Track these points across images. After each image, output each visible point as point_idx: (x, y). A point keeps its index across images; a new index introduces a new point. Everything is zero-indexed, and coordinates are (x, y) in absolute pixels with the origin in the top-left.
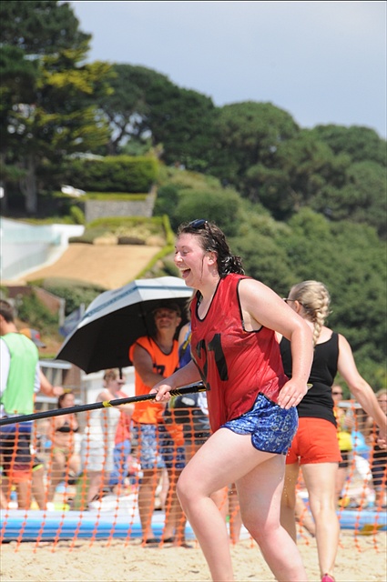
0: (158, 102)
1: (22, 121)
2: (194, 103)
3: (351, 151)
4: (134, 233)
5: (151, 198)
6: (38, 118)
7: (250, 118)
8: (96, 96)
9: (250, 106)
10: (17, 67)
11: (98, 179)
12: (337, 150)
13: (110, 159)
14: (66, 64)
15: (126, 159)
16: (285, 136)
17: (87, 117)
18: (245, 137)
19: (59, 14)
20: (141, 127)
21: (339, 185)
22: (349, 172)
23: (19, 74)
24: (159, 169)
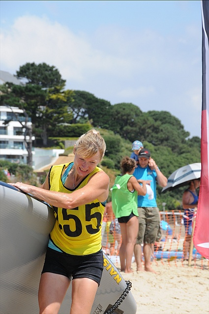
0: (90, 104)
1: (41, 112)
2: (104, 103)
3: (161, 120)
6: (47, 111)
7: (124, 109)
8: (68, 102)
9: (124, 104)
10: (39, 93)
11: (69, 132)
12: (156, 120)
13: (73, 125)
14: (57, 91)
15: (79, 125)
16: (137, 115)
17: (64, 110)
18: (122, 116)
19: (54, 73)
20: (84, 113)
21: (157, 133)
22: (161, 128)
23: (40, 95)
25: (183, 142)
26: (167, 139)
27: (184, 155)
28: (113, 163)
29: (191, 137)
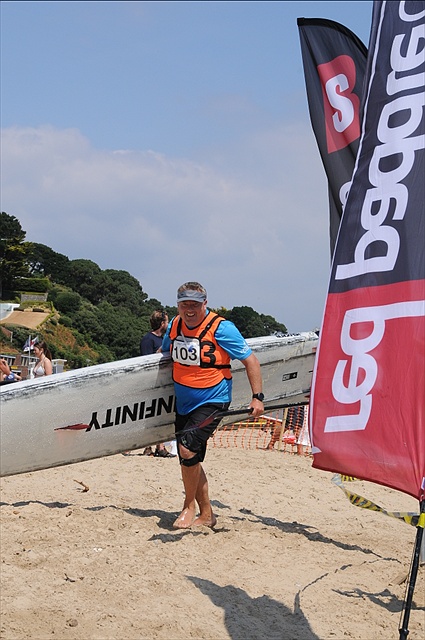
0: (47, 258)
2: (62, 258)
3: (119, 280)
4: (39, 307)
5: (46, 294)
7: (82, 266)
8: (27, 255)
9: (82, 261)
11: (26, 286)
12: (114, 279)
13: (29, 279)
14: (16, 243)
15: (34, 279)
16: (95, 273)
18: (80, 273)
19: (14, 224)
20: (40, 267)
21: (115, 293)
22: (119, 288)
24: (49, 283)
25: (141, 303)
26: (124, 300)
27: (143, 317)
28: (71, 321)
29: (148, 299)
